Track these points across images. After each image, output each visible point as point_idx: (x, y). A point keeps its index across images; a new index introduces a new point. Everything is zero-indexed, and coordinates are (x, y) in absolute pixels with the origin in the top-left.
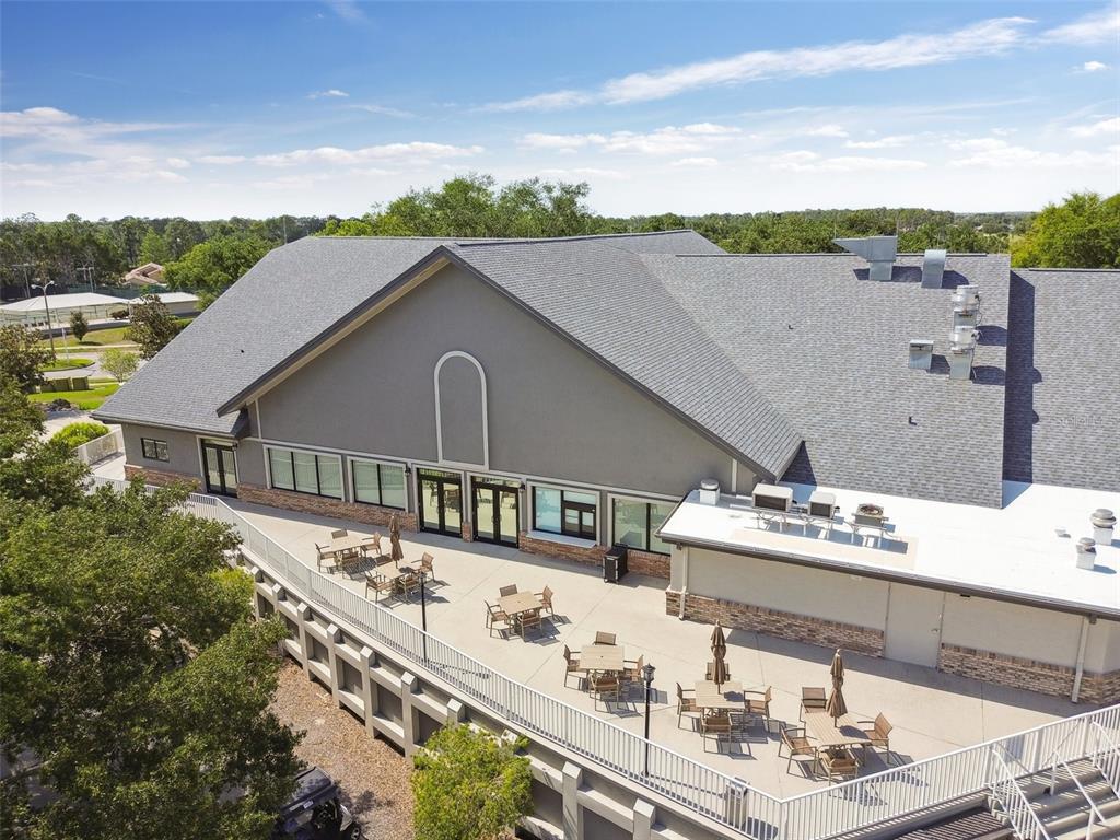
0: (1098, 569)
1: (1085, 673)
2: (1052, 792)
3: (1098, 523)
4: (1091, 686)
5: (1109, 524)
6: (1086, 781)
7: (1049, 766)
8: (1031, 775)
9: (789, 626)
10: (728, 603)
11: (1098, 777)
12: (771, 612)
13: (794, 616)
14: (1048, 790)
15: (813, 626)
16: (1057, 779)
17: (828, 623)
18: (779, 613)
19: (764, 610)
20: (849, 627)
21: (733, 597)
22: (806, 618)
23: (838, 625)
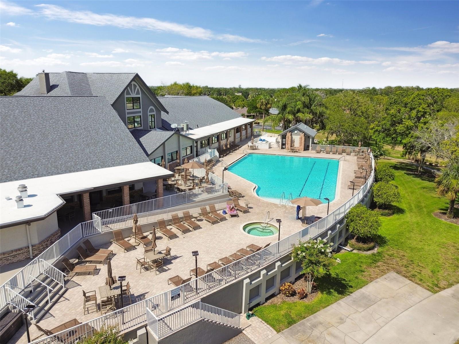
0: (25, 206)
1: (32, 246)
2: (33, 291)
3: (21, 190)
4: (36, 250)
5: (25, 189)
6: (43, 281)
7: (29, 283)
8: (23, 290)
11: (47, 278)
14: (31, 292)
16: (33, 286)
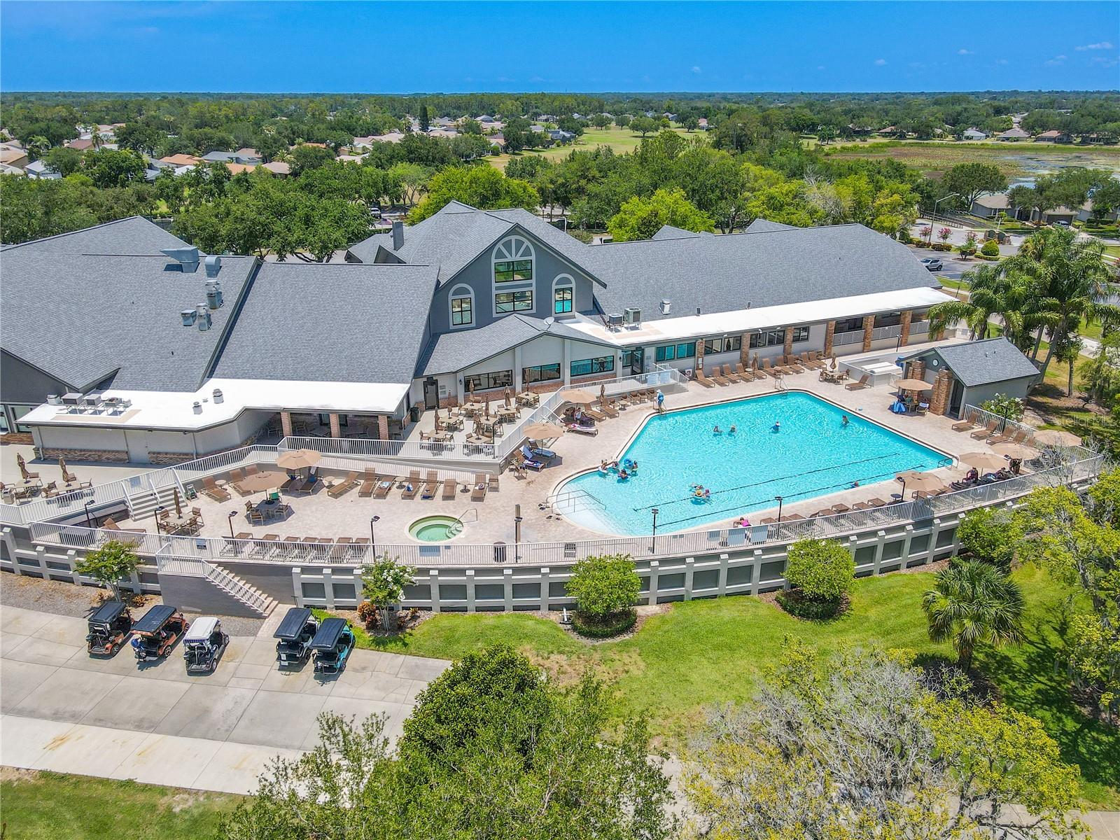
1: (197, 454)
9: (90, 455)
10: (62, 450)
12: (81, 451)
13: (91, 451)
15: (100, 454)
17: (105, 451)
18: (84, 450)
19: (78, 450)
20: (113, 451)
21: (63, 447)
22: (95, 451)
23: (109, 451)
